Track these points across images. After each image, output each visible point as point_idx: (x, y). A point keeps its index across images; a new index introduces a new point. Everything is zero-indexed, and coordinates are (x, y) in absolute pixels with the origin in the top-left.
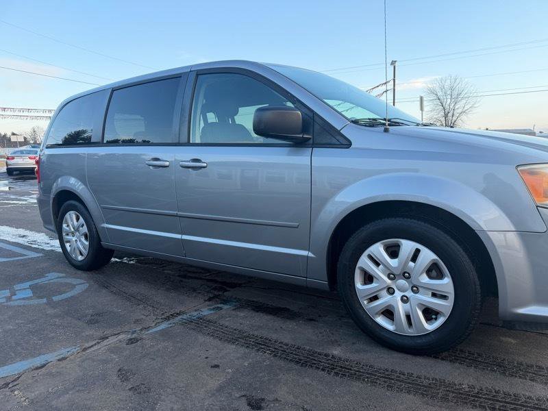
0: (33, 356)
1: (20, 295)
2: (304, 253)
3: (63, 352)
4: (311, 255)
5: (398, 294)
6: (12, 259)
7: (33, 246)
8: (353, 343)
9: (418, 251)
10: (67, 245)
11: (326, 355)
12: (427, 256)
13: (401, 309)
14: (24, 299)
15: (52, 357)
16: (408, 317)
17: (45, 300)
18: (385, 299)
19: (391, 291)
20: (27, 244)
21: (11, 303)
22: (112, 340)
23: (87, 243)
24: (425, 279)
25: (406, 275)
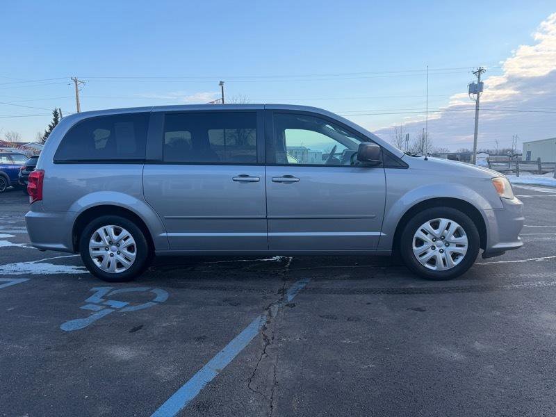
2: (378, 234)
4: (382, 234)
5: (437, 249)
7: (17, 274)
9: (449, 224)
10: (95, 261)
12: (455, 225)
13: (440, 256)
16: (444, 260)
18: (431, 253)
19: (433, 248)
23: (133, 254)
24: (453, 238)
25: (442, 238)
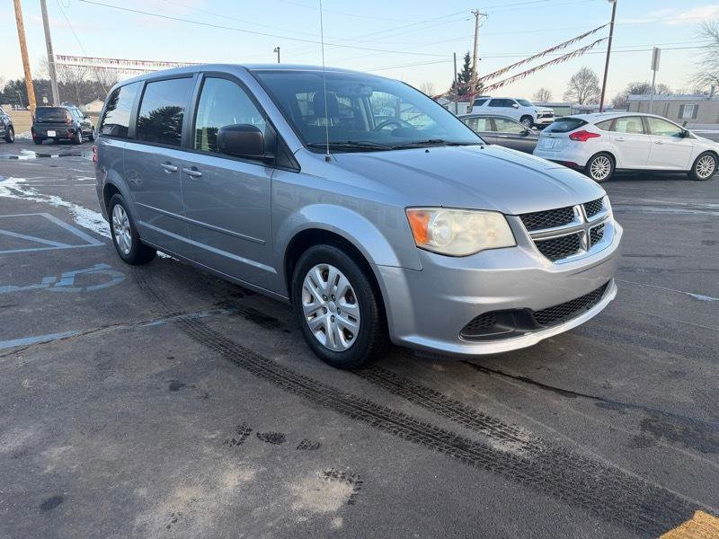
0: (45, 334)
1: (63, 283)
3: (69, 333)
5: (329, 314)
6: (74, 247)
7: (102, 234)
8: (300, 354)
9: (338, 277)
10: (118, 237)
11: (267, 360)
12: (344, 282)
13: (330, 327)
14: (63, 286)
15: (57, 336)
16: (334, 335)
17: (80, 289)
18: (321, 317)
19: (325, 310)
20: (97, 231)
21: (52, 289)
22: (112, 329)
23: (130, 238)
24: (344, 302)
25: (333, 298)
